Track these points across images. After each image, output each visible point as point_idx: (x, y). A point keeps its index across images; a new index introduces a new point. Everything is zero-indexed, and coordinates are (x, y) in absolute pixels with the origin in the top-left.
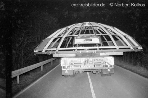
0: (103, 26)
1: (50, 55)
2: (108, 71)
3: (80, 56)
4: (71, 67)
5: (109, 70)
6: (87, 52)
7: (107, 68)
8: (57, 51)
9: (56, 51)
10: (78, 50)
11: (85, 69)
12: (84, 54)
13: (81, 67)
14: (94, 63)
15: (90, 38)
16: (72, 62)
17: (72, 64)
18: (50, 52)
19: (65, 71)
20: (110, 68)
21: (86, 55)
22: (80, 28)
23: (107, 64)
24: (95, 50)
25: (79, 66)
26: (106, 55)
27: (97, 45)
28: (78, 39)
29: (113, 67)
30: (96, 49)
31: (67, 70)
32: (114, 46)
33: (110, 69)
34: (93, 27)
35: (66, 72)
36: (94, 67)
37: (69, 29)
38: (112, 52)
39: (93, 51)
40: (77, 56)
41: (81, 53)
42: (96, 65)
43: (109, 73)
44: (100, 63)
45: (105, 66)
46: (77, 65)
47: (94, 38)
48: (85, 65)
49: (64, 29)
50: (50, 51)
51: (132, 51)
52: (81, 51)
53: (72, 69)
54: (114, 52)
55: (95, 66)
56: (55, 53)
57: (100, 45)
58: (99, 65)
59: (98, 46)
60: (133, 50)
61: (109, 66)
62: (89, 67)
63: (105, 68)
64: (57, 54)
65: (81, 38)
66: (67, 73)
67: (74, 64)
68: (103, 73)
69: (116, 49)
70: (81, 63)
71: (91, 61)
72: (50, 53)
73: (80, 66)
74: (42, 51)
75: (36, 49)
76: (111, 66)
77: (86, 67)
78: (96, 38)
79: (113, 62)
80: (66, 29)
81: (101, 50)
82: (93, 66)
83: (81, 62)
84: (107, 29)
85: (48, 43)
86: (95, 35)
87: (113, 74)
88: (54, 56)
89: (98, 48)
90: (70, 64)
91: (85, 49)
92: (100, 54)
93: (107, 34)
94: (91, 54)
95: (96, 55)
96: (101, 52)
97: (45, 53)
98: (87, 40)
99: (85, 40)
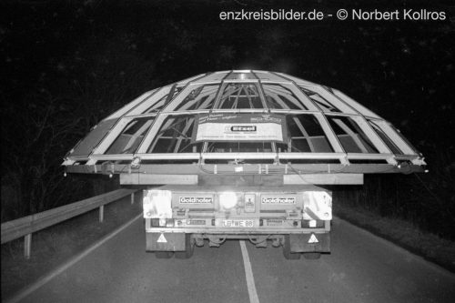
0: (295, 83)
1: (111, 176)
2: (310, 241)
3: (211, 183)
4: (180, 223)
5: (313, 239)
6: (239, 169)
7: (306, 231)
8: (136, 163)
9: (132, 163)
10: (207, 161)
11: (227, 231)
13: (213, 224)
14: (262, 211)
15: (249, 122)
16: (182, 206)
17: (181, 212)
18: (113, 166)
19: (157, 235)
20: (320, 231)
21: (234, 180)
22: (218, 87)
23: (306, 216)
24: (267, 166)
26: (303, 183)
27: (274, 146)
28: (208, 124)
29: (328, 228)
30: (270, 161)
31: (166, 235)
32: (333, 151)
33: (318, 236)
34: (261, 84)
35: (162, 239)
36: (261, 224)
37: (180, 90)
38: (326, 172)
39: (260, 168)
40: (202, 184)
41: (215, 173)
42: (268, 219)
43: (313, 250)
44: (284, 211)
45: (300, 223)
46: (198, 217)
47: (264, 122)
48: (227, 218)
49: (166, 90)
50: (113, 162)
51: (392, 171)
52: (215, 168)
53: (181, 231)
54: (332, 172)
55: (265, 221)
57: (282, 147)
58: (278, 220)
59: (277, 152)
60: (396, 167)
61: (313, 224)
62: (243, 224)
63: (299, 230)
64: (134, 175)
65: (220, 121)
66: (162, 244)
67: (191, 214)
68: (293, 250)
69: (337, 161)
70: (213, 210)
71: (250, 203)
72: (111, 170)
73: (210, 220)
74: (85, 162)
75: (70, 155)
76: (321, 224)
77: (233, 225)
78: (270, 122)
79: (330, 210)
80: (172, 91)
81: (286, 166)
82: (258, 223)
83: (216, 208)
84: (308, 93)
86: (266, 111)
87: (329, 253)
88: (124, 180)
89: (277, 157)
90: (176, 211)
91: (233, 160)
92: (282, 180)
93: (307, 109)
94: (251, 178)
95: (268, 181)
96: (286, 172)
97: (96, 170)
98: (240, 129)
99: (234, 129)
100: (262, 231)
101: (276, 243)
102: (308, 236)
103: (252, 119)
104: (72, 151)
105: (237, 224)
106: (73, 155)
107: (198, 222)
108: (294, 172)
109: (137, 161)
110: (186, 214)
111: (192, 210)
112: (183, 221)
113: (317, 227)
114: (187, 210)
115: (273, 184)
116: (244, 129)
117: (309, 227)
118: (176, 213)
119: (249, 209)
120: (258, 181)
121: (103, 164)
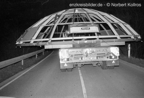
0: (99, 13)
1: (41, 46)
2: (113, 63)
3: (77, 47)
4: (71, 59)
5: (114, 62)
7: (111, 60)
9: (49, 42)
10: (75, 40)
11: (86, 61)
12: (82, 45)
13: (82, 59)
14: (97, 54)
16: (72, 54)
17: (72, 56)
19: (64, 64)
20: (115, 59)
21: (85, 45)
23: (111, 55)
25: (80, 58)
26: (108, 45)
27: (96, 34)
28: (73, 27)
29: (118, 58)
30: (96, 39)
32: (114, 35)
33: (115, 61)
35: (66, 65)
36: (97, 58)
38: (113, 41)
40: (74, 47)
41: (78, 43)
43: (113, 65)
44: (105, 54)
45: (109, 57)
46: (77, 57)
47: (92, 26)
48: (87, 57)
50: (40, 41)
51: (133, 41)
53: (72, 62)
54: (115, 41)
55: (98, 57)
56: (48, 44)
57: (99, 34)
58: (102, 57)
61: (113, 57)
62: (91, 58)
63: (109, 59)
64: (50, 45)
65: (77, 26)
67: (75, 56)
68: (107, 66)
69: (116, 38)
70: (82, 55)
71: (93, 52)
72: (41, 44)
74: (30, 42)
75: (21, 40)
76: (116, 57)
78: (94, 26)
79: (119, 53)
81: (101, 40)
82: (96, 58)
84: (103, 16)
85: (36, 32)
86: (92, 23)
87: (118, 66)
88: (46, 47)
89: (98, 37)
90: (70, 55)
91: (83, 39)
92: (100, 45)
93: (104, 21)
94: (90, 44)
95: (95, 45)
96: (101, 42)
97: (34, 44)
98: (84, 29)
100: (97, 60)
101: (99, 65)
102: (112, 61)
103: (88, 25)
105: (89, 59)
106: (23, 40)
107: (77, 59)
108: (104, 42)
109: (50, 41)
110: (73, 56)
111: (75, 55)
112: (72, 59)
113: (114, 58)
114: (74, 55)
115: (97, 46)
116: (86, 29)
117: (112, 58)
118: (70, 56)
119: (93, 54)
120: (92, 45)
121: (37, 42)
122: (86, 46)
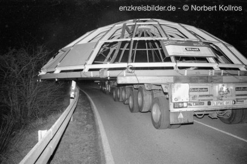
1: (109, 78)
9: (128, 69)
10: (180, 68)
12: (193, 78)
14: (237, 95)
15: (194, 46)
17: (194, 97)
19: (178, 113)
21: (197, 79)
25: (206, 103)
28: (171, 46)
31: (183, 113)
32: (233, 63)
35: (181, 116)
36: (235, 104)
41: (186, 75)
46: (204, 100)
47: (201, 46)
52: (186, 71)
56: (125, 74)
58: (242, 100)
62: (225, 103)
66: (181, 119)
67: (200, 98)
69: (238, 69)
72: (108, 74)
74: (82, 70)
75: (57, 66)
77: (219, 105)
78: (204, 46)
85: (93, 52)
88: (120, 81)
90: (191, 97)
94: (206, 78)
95: (215, 79)
96: (222, 74)
97: (92, 74)
98: (191, 49)
99: (187, 49)
103: (194, 44)
104: (59, 64)
105: (221, 104)
107: (200, 104)
110: (197, 99)
111: (200, 96)
114: (198, 96)
116: (193, 49)
120: (209, 80)
121: (100, 71)
122: (200, 81)
